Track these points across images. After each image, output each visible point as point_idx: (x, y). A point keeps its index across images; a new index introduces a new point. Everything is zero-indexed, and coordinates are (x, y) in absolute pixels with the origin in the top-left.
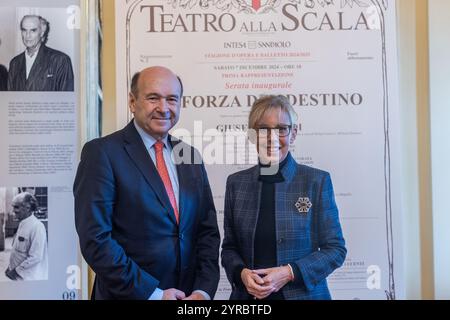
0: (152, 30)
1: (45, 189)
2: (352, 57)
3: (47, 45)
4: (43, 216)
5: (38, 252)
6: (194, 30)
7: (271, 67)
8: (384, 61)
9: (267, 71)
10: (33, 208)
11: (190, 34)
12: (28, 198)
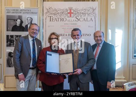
0: (50, 21)
6: (58, 21)
11: (58, 22)
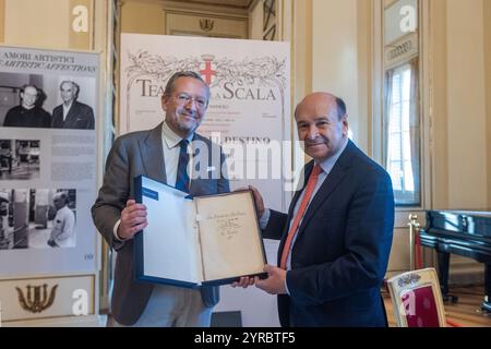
0: (144, 95)
1: (74, 191)
2: (265, 115)
3: (78, 100)
4: (73, 207)
5: (69, 229)
7: (218, 120)
8: (283, 119)
9: (214, 122)
10: (67, 202)
12: (63, 196)
